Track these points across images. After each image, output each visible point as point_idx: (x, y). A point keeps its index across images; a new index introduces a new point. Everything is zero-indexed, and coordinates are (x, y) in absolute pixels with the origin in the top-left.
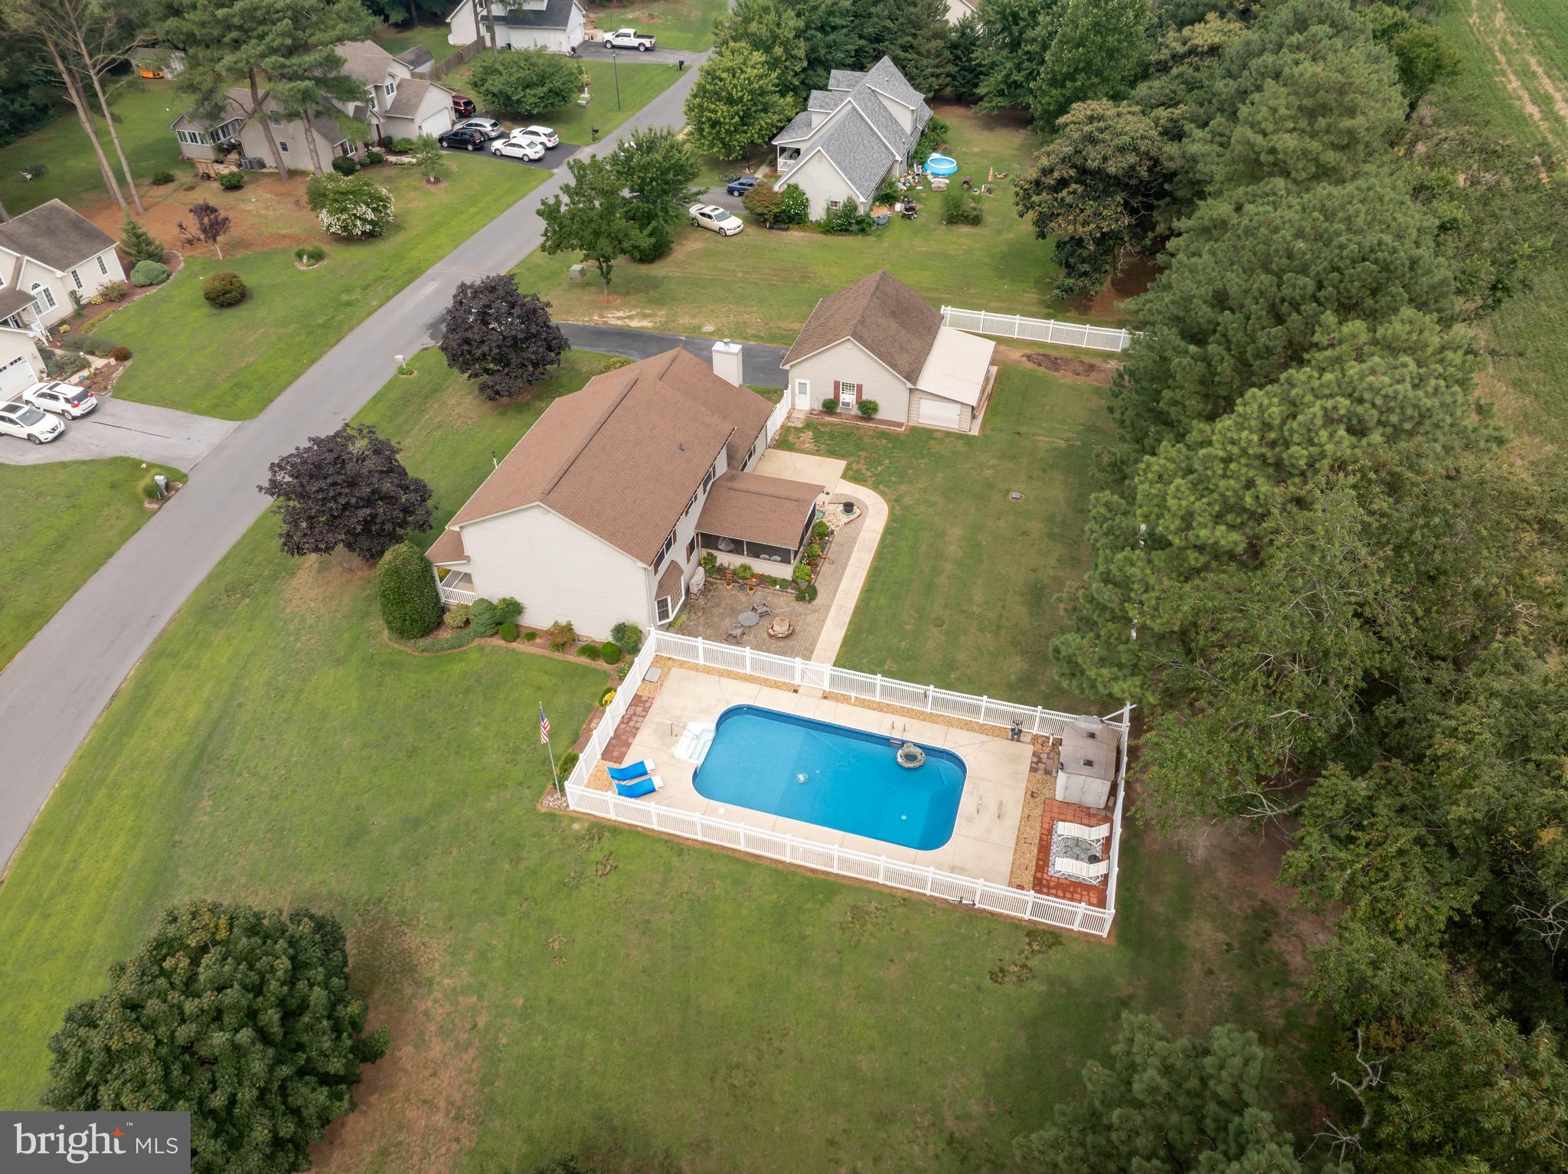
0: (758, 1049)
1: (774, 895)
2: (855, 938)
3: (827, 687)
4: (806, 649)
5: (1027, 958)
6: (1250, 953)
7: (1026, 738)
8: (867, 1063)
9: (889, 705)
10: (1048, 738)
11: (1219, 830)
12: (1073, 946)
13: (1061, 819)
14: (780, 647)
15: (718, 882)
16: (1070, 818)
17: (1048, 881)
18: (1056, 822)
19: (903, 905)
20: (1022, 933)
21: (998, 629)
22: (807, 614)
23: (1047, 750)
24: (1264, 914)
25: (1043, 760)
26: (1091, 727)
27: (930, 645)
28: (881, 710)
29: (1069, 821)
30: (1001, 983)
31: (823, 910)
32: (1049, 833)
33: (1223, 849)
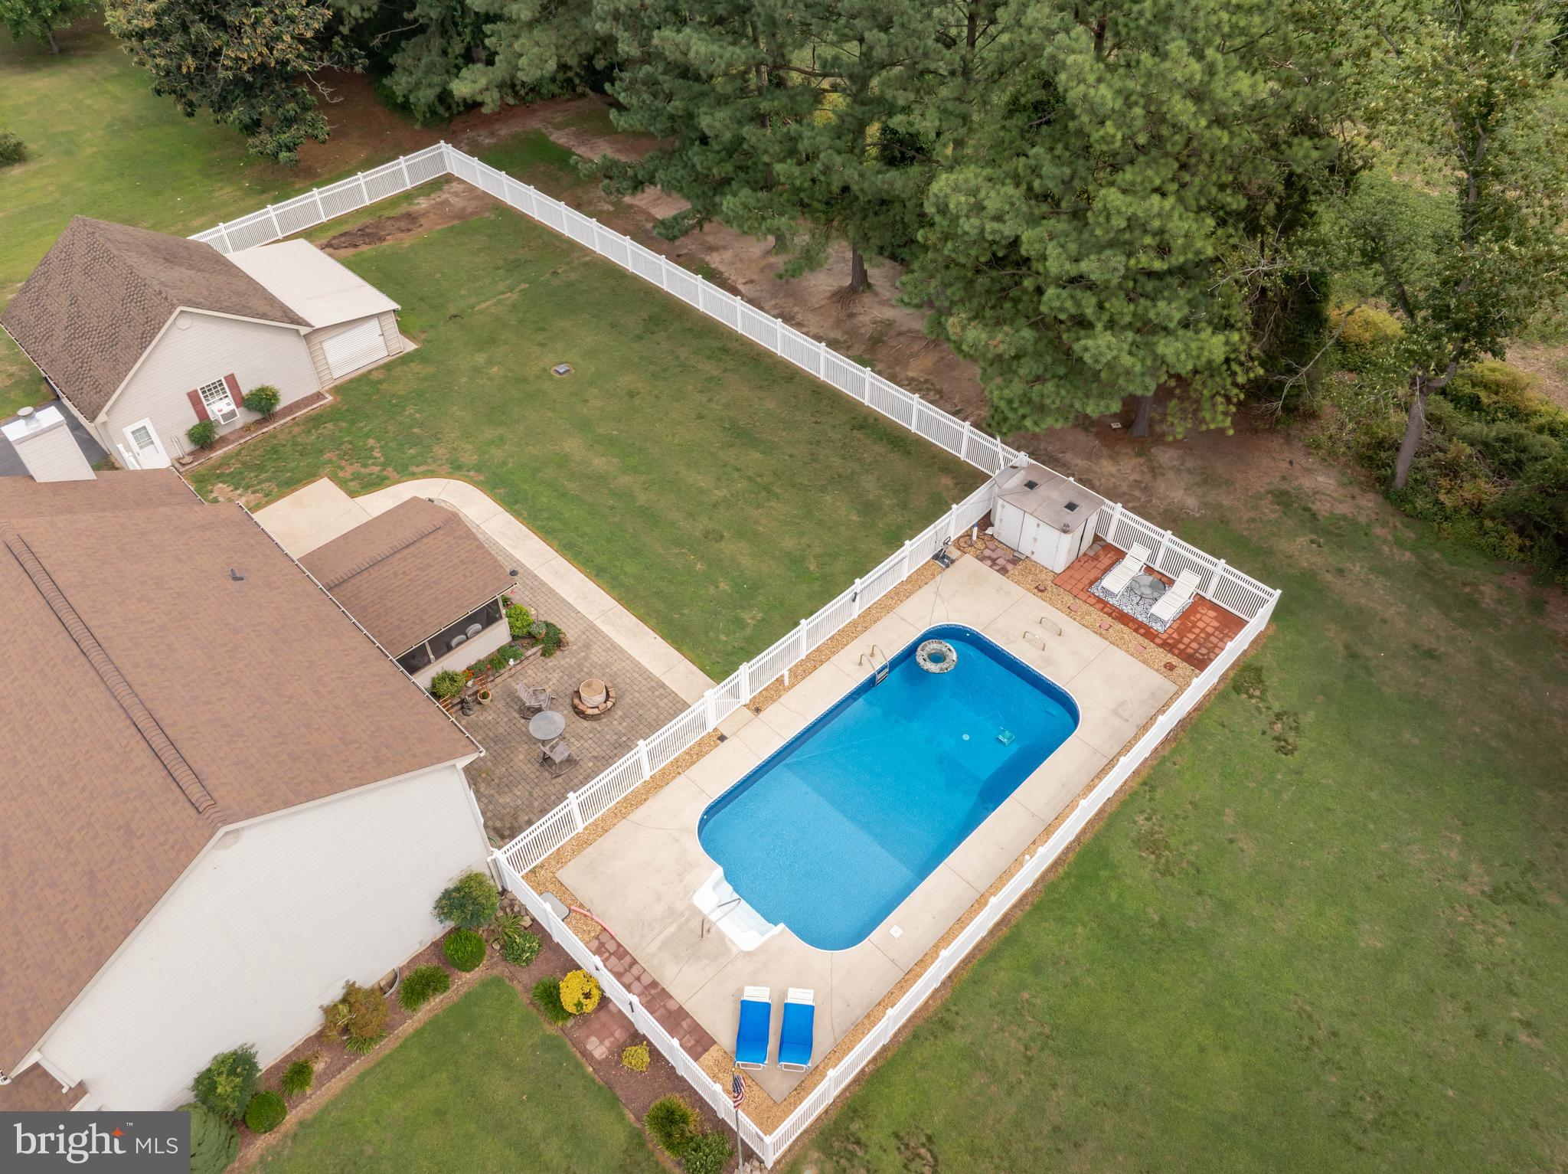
0: (1323, 1064)
1: (1080, 930)
2: (1185, 865)
3: (746, 696)
4: (652, 689)
5: (1268, 708)
6: (1325, 532)
7: (954, 553)
8: (1373, 938)
9: (818, 649)
10: (968, 535)
11: (1171, 474)
12: (1268, 660)
13: (1092, 583)
14: (623, 718)
15: (1026, 995)
16: (1092, 576)
17: (1170, 637)
18: (1093, 590)
19: (1153, 789)
20: (1233, 696)
21: (769, 491)
22: (586, 658)
23: (980, 545)
24: (1283, 499)
25: (994, 556)
26: (1019, 478)
27: (746, 561)
28: (822, 662)
29: (1098, 579)
30: (1295, 749)
31: (1129, 881)
32: (1106, 603)
33: (1196, 484)
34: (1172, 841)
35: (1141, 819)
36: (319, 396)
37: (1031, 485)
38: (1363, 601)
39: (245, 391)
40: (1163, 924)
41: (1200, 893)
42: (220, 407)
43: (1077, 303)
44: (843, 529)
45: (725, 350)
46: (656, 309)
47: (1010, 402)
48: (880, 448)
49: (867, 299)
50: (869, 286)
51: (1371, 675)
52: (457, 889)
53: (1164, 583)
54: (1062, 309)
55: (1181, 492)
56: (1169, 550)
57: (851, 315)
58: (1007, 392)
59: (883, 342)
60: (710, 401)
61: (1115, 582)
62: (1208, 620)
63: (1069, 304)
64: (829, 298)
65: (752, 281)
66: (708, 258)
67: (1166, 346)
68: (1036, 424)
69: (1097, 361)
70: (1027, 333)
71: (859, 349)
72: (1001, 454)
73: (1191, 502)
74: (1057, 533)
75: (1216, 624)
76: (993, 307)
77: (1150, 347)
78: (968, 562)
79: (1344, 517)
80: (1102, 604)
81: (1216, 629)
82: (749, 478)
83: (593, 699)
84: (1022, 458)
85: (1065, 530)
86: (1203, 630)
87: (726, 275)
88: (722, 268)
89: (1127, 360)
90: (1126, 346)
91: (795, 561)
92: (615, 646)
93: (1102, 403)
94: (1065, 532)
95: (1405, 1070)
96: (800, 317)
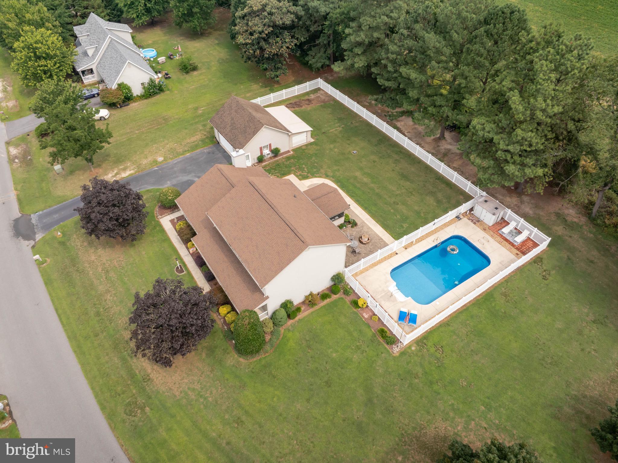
0: (540, 349)
1: (484, 310)
2: (513, 301)
3: (403, 245)
4: (379, 239)
5: (542, 268)
6: (569, 226)
7: (461, 217)
8: (559, 325)
9: (423, 236)
10: (466, 212)
11: (526, 204)
12: (545, 256)
13: (499, 230)
14: (372, 245)
15: (468, 322)
16: (499, 228)
17: (519, 247)
18: (499, 232)
19: (507, 282)
20: (533, 264)
21: (412, 193)
22: (362, 229)
23: (469, 216)
24: (558, 215)
25: (473, 219)
26: (483, 199)
27: (405, 211)
28: (423, 239)
29: (501, 229)
30: (548, 279)
31: (498, 302)
32: (502, 236)
33: (533, 207)
34: (511, 295)
35: (503, 289)
36: (289, 152)
37: (486, 201)
38: (575, 245)
39: (272, 148)
40: (505, 313)
41: (516, 308)
42: (266, 152)
43: (506, 156)
44: (431, 206)
45: (401, 152)
46: (381, 138)
47: (485, 179)
48: (443, 186)
49: (443, 142)
50: (444, 138)
51: (573, 264)
52: (337, 275)
53: (520, 233)
54: (501, 157)
55: (528, 209)
56: (522, 224)
57: (438, 146)
58: (484, 176)
59: (447, 155)
60: (396, 166)
61: (506, 230)
62: (530, 244)
63: (504, 156)
64: (432, 140)
65: (409, 132)
66: (396, 123)
67: (527, 170)
68: (491, 185)
69: (509, 173)
70: (492, 162)
71: (439, 156)
72: (478, 192)
73: (531, 212)
74: (491, 215)
75: (532, 245)
76: (483, 153)
77: (524, 170)
78: (465, 220)
79: (575, 222)
80: (501, 236)
81: (532, 246)
82: (406, 189)
83: (365, 240)
84: (484, 194)
85: (494, 214)
86: (528, 246)
87: (402, 129)
88: (401, 127)
89: (517, 173)
90: (517, 169)
91: (418, 213)
92: (370, 228)
93: (509, 183)
94: (494, 215)
95: (561, 354)
96: (423, 145)
